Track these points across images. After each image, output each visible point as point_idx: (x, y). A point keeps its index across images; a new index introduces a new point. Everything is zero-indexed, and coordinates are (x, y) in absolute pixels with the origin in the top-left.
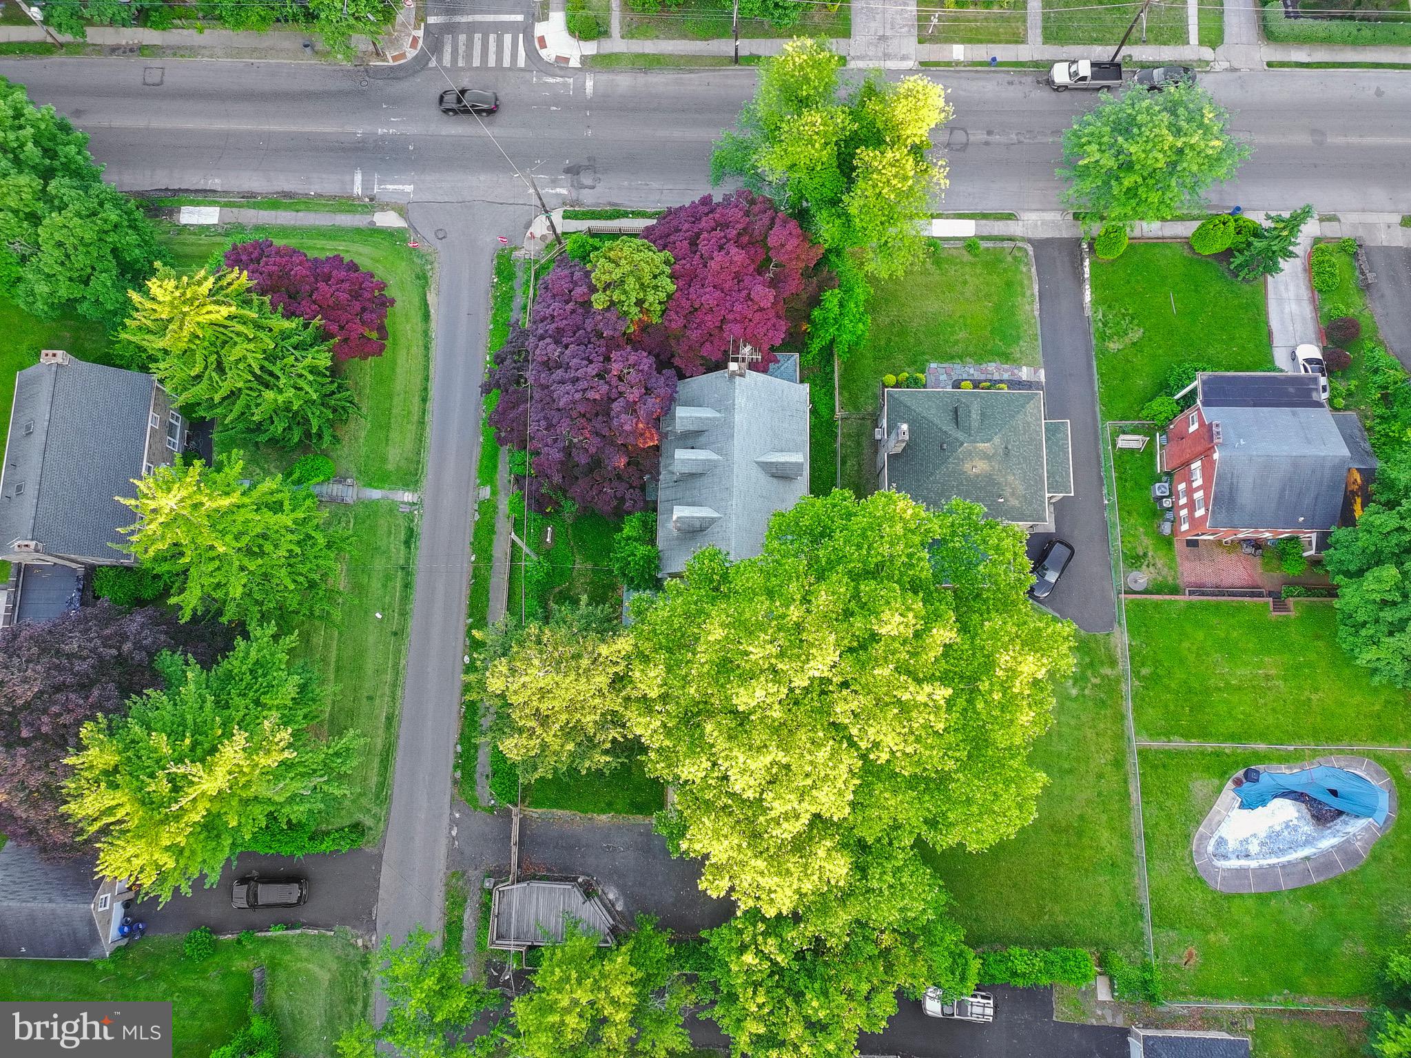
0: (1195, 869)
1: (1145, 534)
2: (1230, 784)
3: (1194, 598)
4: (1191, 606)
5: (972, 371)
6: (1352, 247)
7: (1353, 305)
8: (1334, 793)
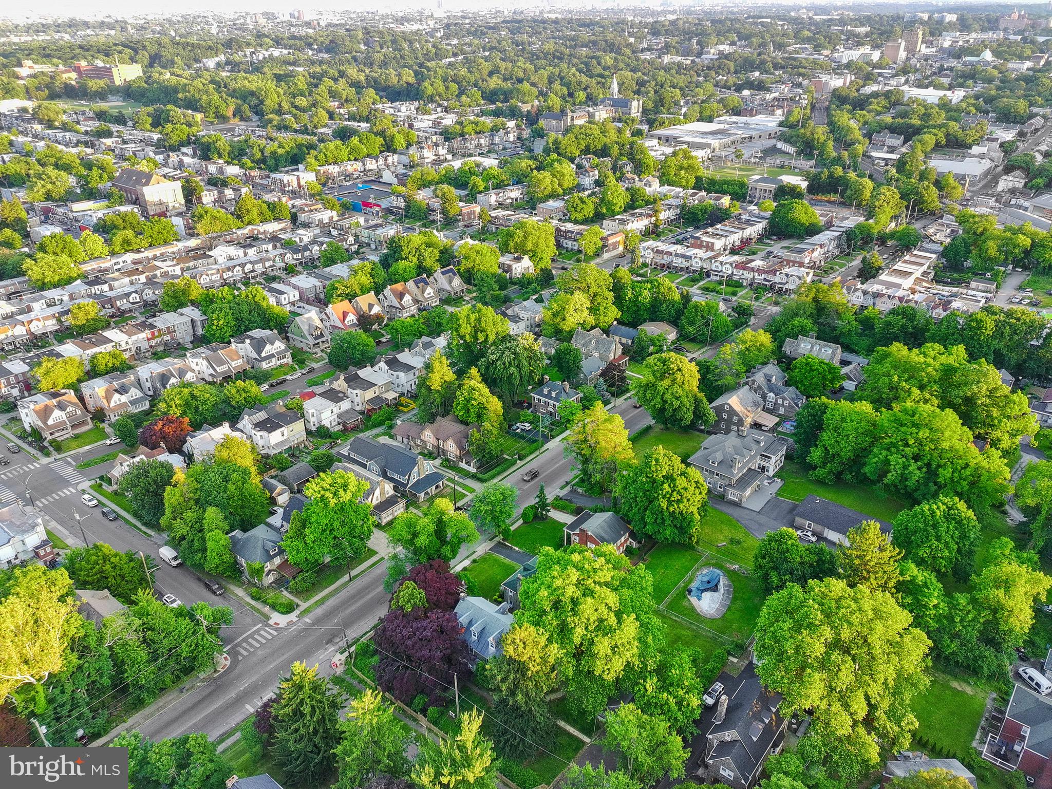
0: (709, 619)
2: (689, 597)
6: (558, 498)
7: (574, 506)
8: (709, 582)
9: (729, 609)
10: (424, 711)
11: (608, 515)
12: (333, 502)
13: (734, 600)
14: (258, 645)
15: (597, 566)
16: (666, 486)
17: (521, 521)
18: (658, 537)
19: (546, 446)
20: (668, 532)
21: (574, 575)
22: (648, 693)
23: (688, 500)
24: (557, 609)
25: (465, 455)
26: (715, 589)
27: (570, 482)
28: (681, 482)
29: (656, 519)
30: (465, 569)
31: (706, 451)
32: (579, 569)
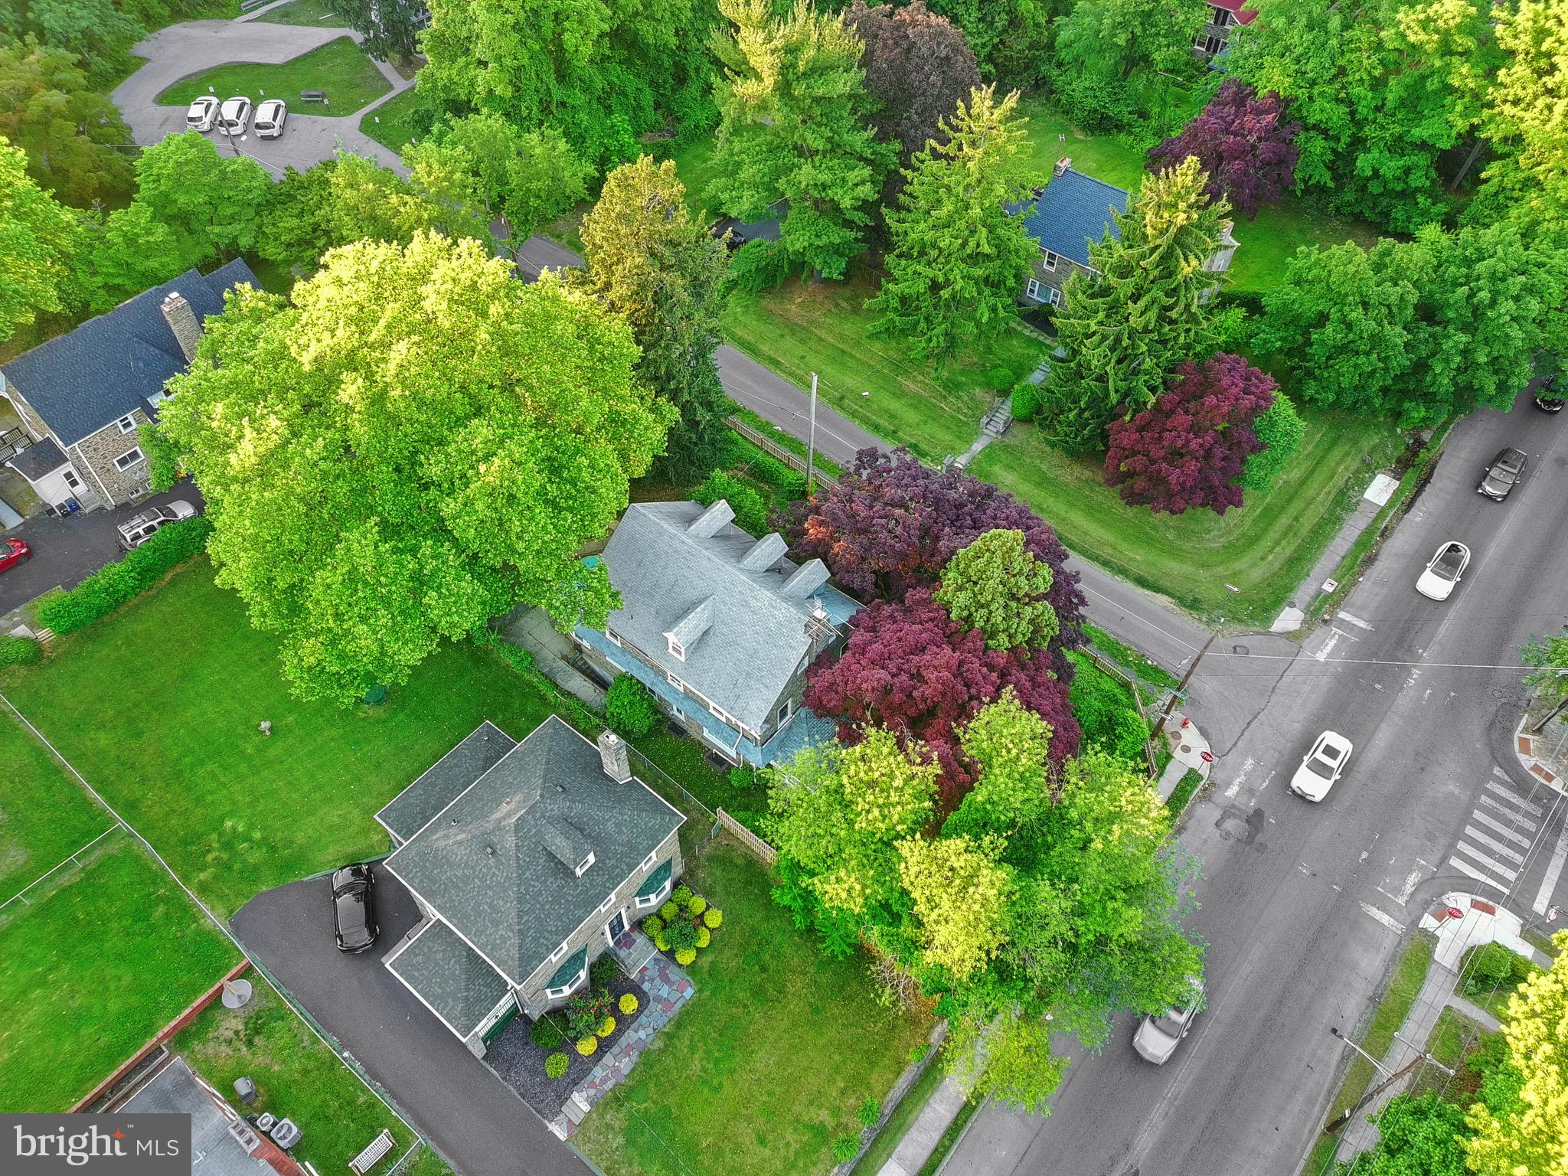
1: (268, 1067)
3: (149, 1043)
4: (148, 1029)
5: (642, 1034)
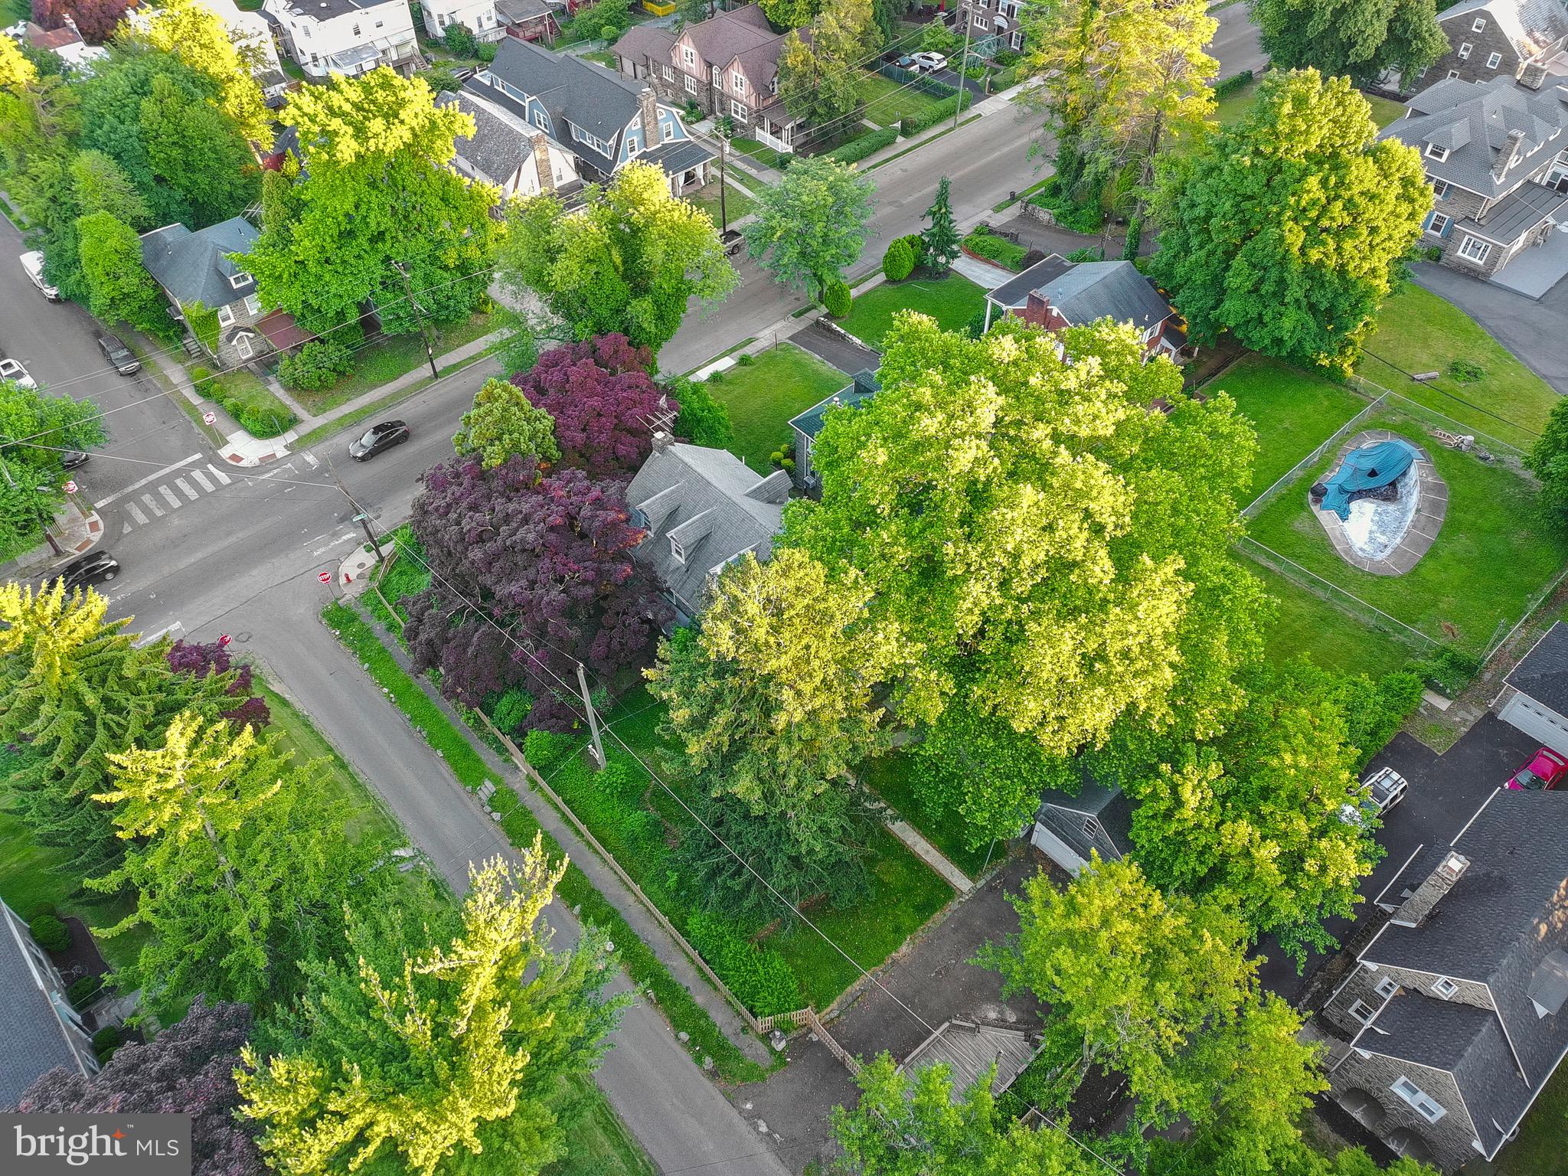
0: (1370, 574)
2: (1315, 508)
6: (984, 230)
7: (1022, 251)
8: (1373, 473)
9: (1433, 553)
10: (519, 733)
11: (1114, 267)
12: (347, 149)
13: (1451, 528)
14: (176, 504)
15: (1071, 383)
16: (1313, 182)
17: (881, 277)
18: (1255, 335)
19: (974, 110)
20: (1287, 324)
21: (989, 403)
22: (1187, 813)
23: (1373, 231)
24: (916, 509)
25: (769, 109)
26: (1389, 493)
27: (1023, 194)
28: (1363, 174)
29: (1261, 281)
30: (716, 378)
31: (1420, 121)
32: (1010, 386)
